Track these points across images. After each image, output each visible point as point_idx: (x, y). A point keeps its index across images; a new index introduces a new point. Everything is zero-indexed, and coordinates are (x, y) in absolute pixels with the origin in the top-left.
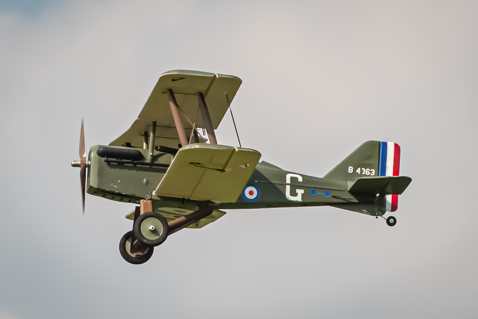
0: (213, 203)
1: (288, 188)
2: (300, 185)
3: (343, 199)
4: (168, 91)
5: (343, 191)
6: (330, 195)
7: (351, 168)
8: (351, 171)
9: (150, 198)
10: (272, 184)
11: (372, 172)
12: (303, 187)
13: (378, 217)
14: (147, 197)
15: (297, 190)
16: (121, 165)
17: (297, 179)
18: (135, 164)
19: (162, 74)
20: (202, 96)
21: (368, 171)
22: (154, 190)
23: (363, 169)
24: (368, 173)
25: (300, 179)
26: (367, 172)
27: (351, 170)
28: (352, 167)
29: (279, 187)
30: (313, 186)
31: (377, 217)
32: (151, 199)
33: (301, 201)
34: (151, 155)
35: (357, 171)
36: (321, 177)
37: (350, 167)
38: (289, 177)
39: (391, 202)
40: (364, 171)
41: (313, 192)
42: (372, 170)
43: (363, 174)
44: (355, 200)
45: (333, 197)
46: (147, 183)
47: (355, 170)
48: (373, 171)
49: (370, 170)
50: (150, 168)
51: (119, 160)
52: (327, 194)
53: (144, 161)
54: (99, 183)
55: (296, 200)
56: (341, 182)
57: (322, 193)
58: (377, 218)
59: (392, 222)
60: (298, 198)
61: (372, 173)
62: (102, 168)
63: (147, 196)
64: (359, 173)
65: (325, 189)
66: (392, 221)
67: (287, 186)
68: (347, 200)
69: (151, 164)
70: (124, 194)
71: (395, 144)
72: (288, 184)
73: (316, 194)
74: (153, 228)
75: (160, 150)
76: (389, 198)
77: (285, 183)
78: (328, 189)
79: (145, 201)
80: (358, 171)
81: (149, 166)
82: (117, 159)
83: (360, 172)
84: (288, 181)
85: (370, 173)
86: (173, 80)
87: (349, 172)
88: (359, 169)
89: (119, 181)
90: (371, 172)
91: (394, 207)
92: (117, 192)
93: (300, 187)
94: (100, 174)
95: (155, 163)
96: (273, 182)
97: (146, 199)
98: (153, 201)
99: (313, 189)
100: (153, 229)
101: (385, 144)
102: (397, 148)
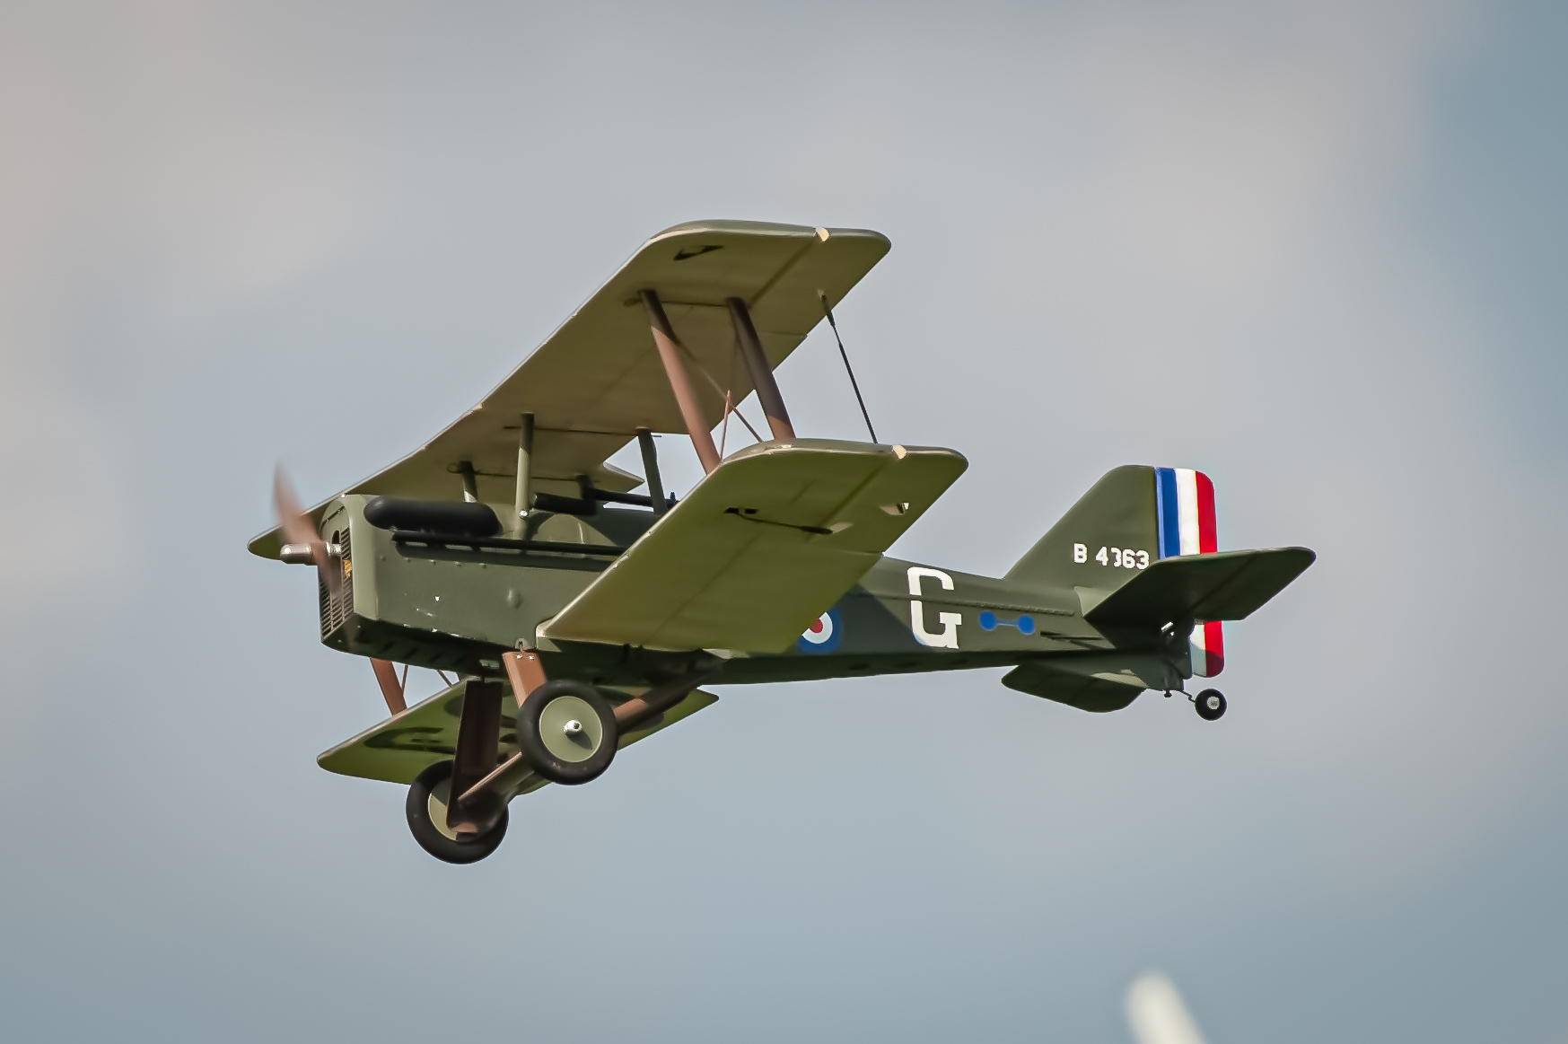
0: (710, 656)
1: (917, 608)
2: (949, 599)
3: (1073, 640)
4: (644, 296)
5: (1071, 616)
6: (1035, 631)
7: (1080, 550)
8: (1080, 557)
9: (529, 648)
10: (870, 597)
11: (1142, 560)
12: (957, 605)
13: (1171, 692)
14: (521, 643)
15: (942, 615)
16: (436, 548)
17: (938, 582)
18: (476, 546)
19: (655, 236)
20: (740, 308)
21: (1128, 555)
22: (540, 623)
23: (1114, 550)
24: (1129, 562)
25: (948, 583)
26: (1126, 559)
27: (1080, 553)
28: (1082, 546)
29: (889, 605)
30: (984, 603)
31: (1168, 692)
32: (533, 651)
33: (957, 647)
34: (524, 518)
35: (1098, 558)
36: (1000, 576)
37: (1077, 546)
38: (914, 575)
39: (1203, 647)
40: (1118, 557)
41: (988, 621)
42: (1140, 553)
43: (1117, 564)
44: (1107, 645)
45: (1044, 634)
46: (519, 602)
47: (1092, 553)
48: (1143, 556)
49: (1136, 553)
50: (519, 555)
51: (433, 533)
52: (1027, 625)
53: (502, 534)
54: (382, 605)
55: (943, 646)
56: (1059, 592)
57: (1012, 623)
58: (1168, 695)
59: (1216, 708)
60: (948, 640)
61: (1143, 564)
62: (384, 559)
63: (520, 640)
64: (1105, 564)
65: (1019, 610)
66: (1213, 704)
67: (913, 603)
68: (1085, 641)
69: (526, 544)
70: (457, 636)
71: (1197, 473)
72: (916, 598)
73: (995, 628)
74: (577, 726)
75: (538, 506)
76: (1198, 636)
77: (906, 595)
78: (1027, 612)
79: (519, 657)
80: (1102, 556)
81: (517, 551)
82: (427, 530)
83: (1107, 559)
84: (915, 589)
85: (1136, 563)
86: (681, 256)
87: (1077, 560)
88: (1104, 550)
89: (437, 599)
90: (1137, 559)
91: (1215, 664)
92: (435, 630)
93: (951, 607)
94: (383, 577)
95: (534, 542)
96: (873, 591)
97: (519, 650)
98: (543, 657)
99: (987, 611)
100: (577, 730)
101: (1169, 477)
102: (1204, 486)
